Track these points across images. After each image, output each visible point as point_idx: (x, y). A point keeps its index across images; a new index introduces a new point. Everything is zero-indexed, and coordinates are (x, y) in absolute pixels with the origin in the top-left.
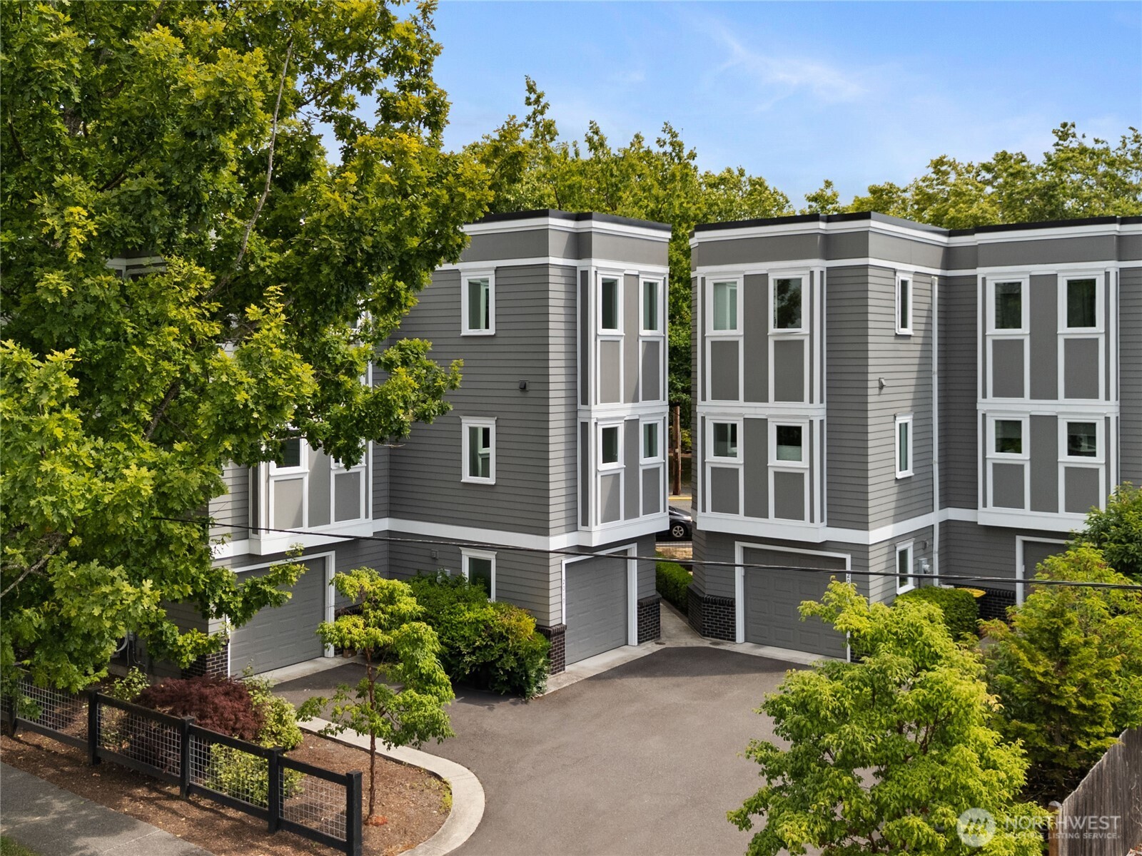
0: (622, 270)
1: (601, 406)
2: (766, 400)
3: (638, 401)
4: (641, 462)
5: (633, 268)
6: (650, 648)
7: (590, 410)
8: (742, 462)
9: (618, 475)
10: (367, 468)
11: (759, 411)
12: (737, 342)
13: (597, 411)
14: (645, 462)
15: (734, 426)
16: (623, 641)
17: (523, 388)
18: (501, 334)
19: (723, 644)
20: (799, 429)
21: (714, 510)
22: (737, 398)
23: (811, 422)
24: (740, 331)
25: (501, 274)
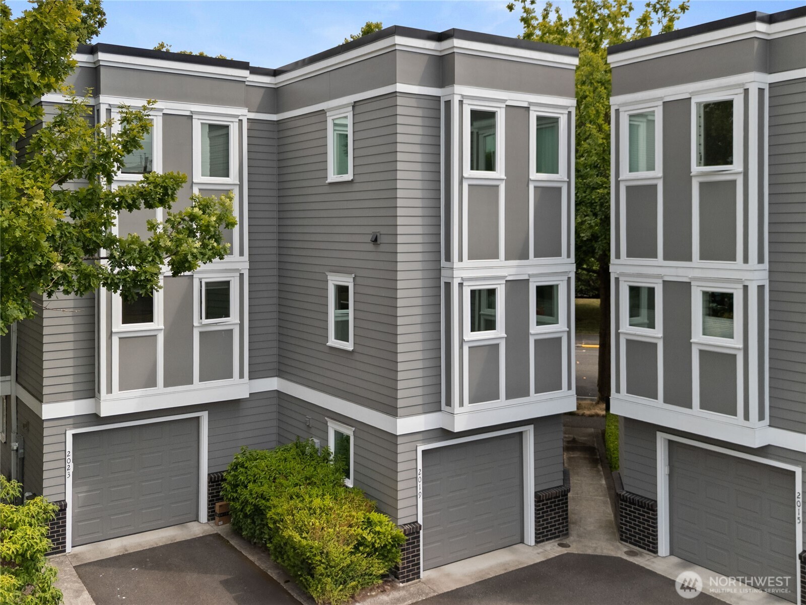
0: (504, 101)
1: (466, 262)
2: (689, 258)
3: (527, 258)
4: (532, 331)
5: (520, 99)
6: (552, 550)
7: (452, 268)
8: (661, 335)
9: (497, 346)
10: (241, 325)
11: (681, 272)
12: (655, 186)
13: (463, 269)
14: (536, 331)
15: (651, 291)
16: (518, 538)
17: (375, 240)
18: (358, 179)
19: (641, 554)
20: (730, 296)
21: (629, 391)
22: (654, 255)
23: (746, 288)
24: (658, 172)
25: (359, 109)
